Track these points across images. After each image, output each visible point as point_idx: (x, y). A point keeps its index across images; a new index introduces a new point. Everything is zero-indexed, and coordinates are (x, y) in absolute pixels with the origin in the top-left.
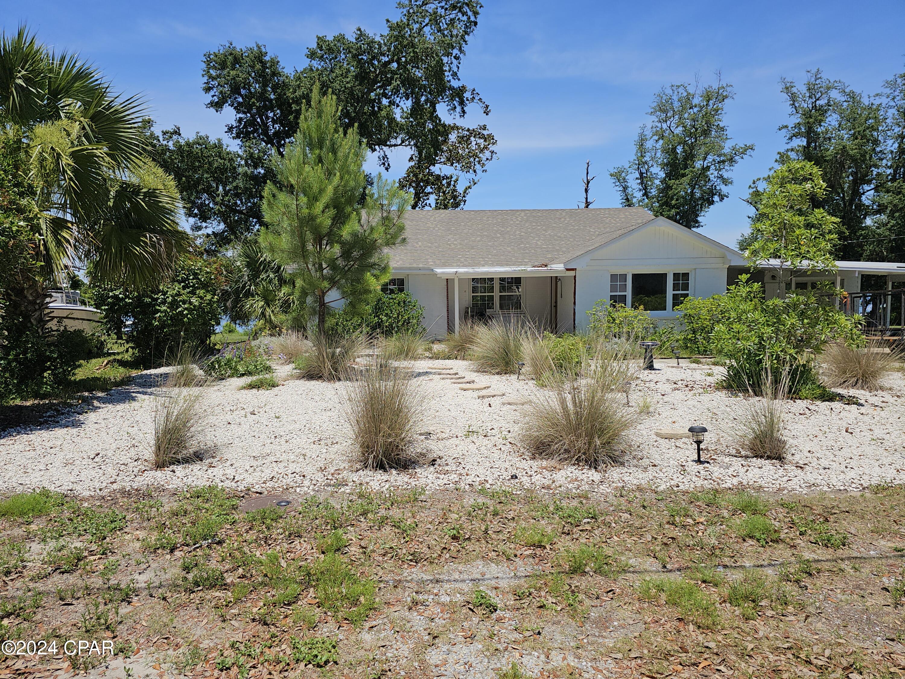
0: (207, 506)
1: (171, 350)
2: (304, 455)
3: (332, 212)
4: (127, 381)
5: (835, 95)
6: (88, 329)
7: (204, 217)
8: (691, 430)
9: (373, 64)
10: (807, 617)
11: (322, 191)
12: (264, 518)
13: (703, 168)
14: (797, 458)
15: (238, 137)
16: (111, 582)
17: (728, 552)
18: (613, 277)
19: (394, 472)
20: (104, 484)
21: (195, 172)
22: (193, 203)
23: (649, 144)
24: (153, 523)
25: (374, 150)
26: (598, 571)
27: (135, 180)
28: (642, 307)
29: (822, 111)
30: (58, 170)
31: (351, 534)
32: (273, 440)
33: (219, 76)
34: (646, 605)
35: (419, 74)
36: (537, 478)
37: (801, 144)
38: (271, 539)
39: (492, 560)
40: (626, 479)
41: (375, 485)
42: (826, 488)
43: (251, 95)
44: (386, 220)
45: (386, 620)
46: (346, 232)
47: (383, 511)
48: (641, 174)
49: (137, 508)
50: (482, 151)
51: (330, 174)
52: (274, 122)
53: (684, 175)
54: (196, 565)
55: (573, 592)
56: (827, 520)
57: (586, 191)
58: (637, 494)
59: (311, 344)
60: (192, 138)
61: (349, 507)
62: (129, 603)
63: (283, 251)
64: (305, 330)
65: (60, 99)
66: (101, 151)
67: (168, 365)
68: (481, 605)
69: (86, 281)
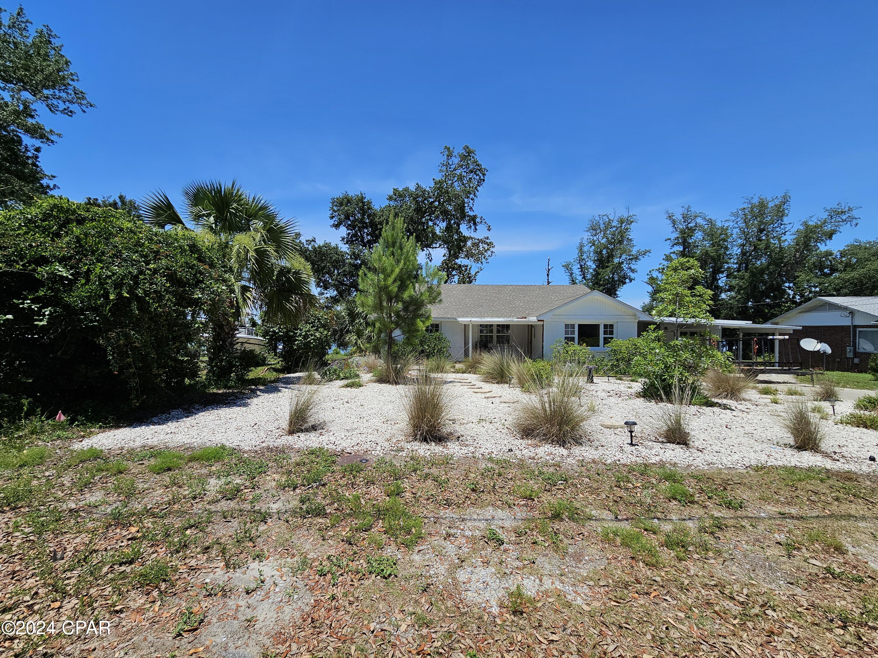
0: (317, 460)
1: (303, 364)
2: (378, 430)
3: (399, 283)
4: (277, 380)
5: (699, 220)
6: (257, 350)
7: (326, 288)
8: (626, 423)
9: (424, 203)
10: (724, 561)
11: (392, 271)
12: (351, 470)
13: (619, 263)
14: (697, 444)
15: (347, 243)
16: (256, 508)
17: (660, 509)
18: (567, 326)
19: (433, 444)
20: (258, 443)
21: (322, 262)
22: (320, 280)
23: (585, 249)
24: (284, 470)
25: (423, 250)
26: (570, 518)
27: (288, 265)
28: (585, 344)
29: (692, 230)
30: (246, 259)
31: (406, 484)
32: (359, 420)
33: (338, 210)
34: (607, 546)
35: (450, 208)
36: (525, 452)
37: (679, 249)
38: (356, 485)
39: (498, 507)
40: (584, 454)
41: (421, 452)
42: (720, 466)
43: (356, 220)
44: (430, 288)
45: (429, 546)
46: (406, 296)
47: (427, 469)
48: (581, 266)
49: (276, 459)
50: (486, 251)
51: (398, 261)
52: (368, 235)
53: (607, 267)
54: (309, 499)
55: (555, 533)
56: (725, 489)
57: (548, 275)
58: (593, 465)
59: (383, 362)
60: (322, 243)
61: (405, 466)
62: (266, 523)
63: (369, 306)
64: (380, 352)
65: (251, 220)
66: (271, 250)
67: (300, 372)
68: (493, 539)
69: (259, 322)
